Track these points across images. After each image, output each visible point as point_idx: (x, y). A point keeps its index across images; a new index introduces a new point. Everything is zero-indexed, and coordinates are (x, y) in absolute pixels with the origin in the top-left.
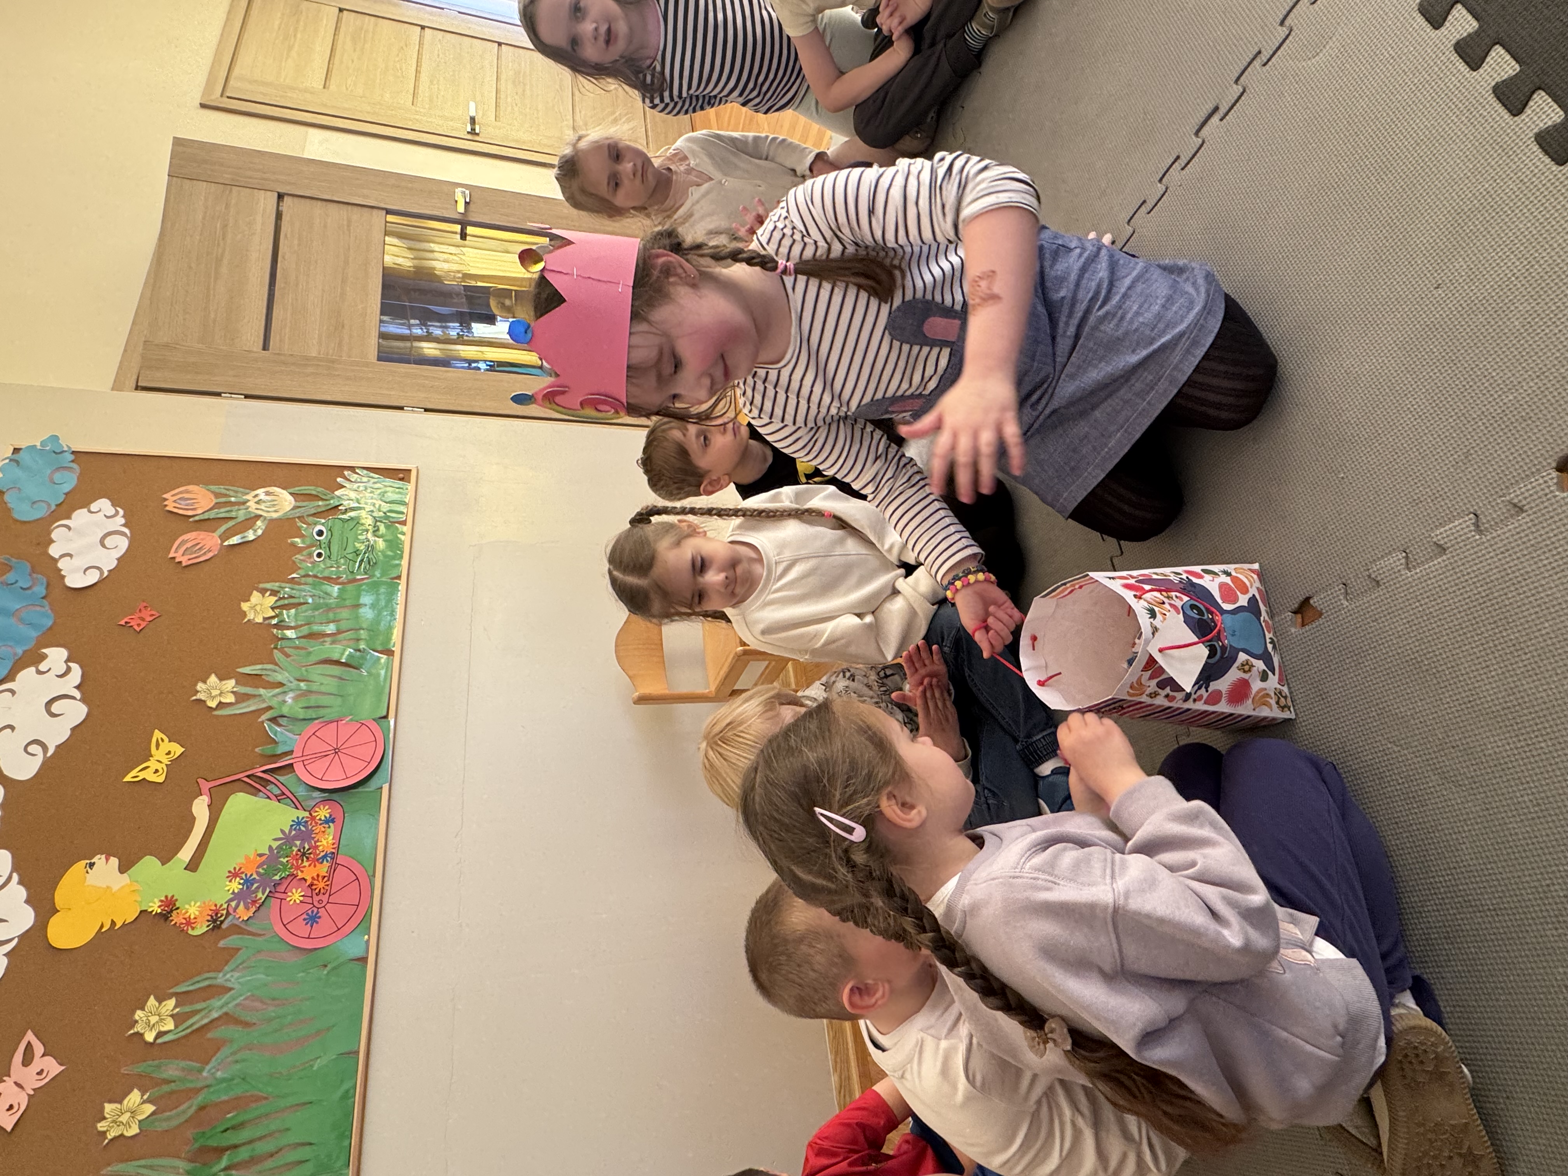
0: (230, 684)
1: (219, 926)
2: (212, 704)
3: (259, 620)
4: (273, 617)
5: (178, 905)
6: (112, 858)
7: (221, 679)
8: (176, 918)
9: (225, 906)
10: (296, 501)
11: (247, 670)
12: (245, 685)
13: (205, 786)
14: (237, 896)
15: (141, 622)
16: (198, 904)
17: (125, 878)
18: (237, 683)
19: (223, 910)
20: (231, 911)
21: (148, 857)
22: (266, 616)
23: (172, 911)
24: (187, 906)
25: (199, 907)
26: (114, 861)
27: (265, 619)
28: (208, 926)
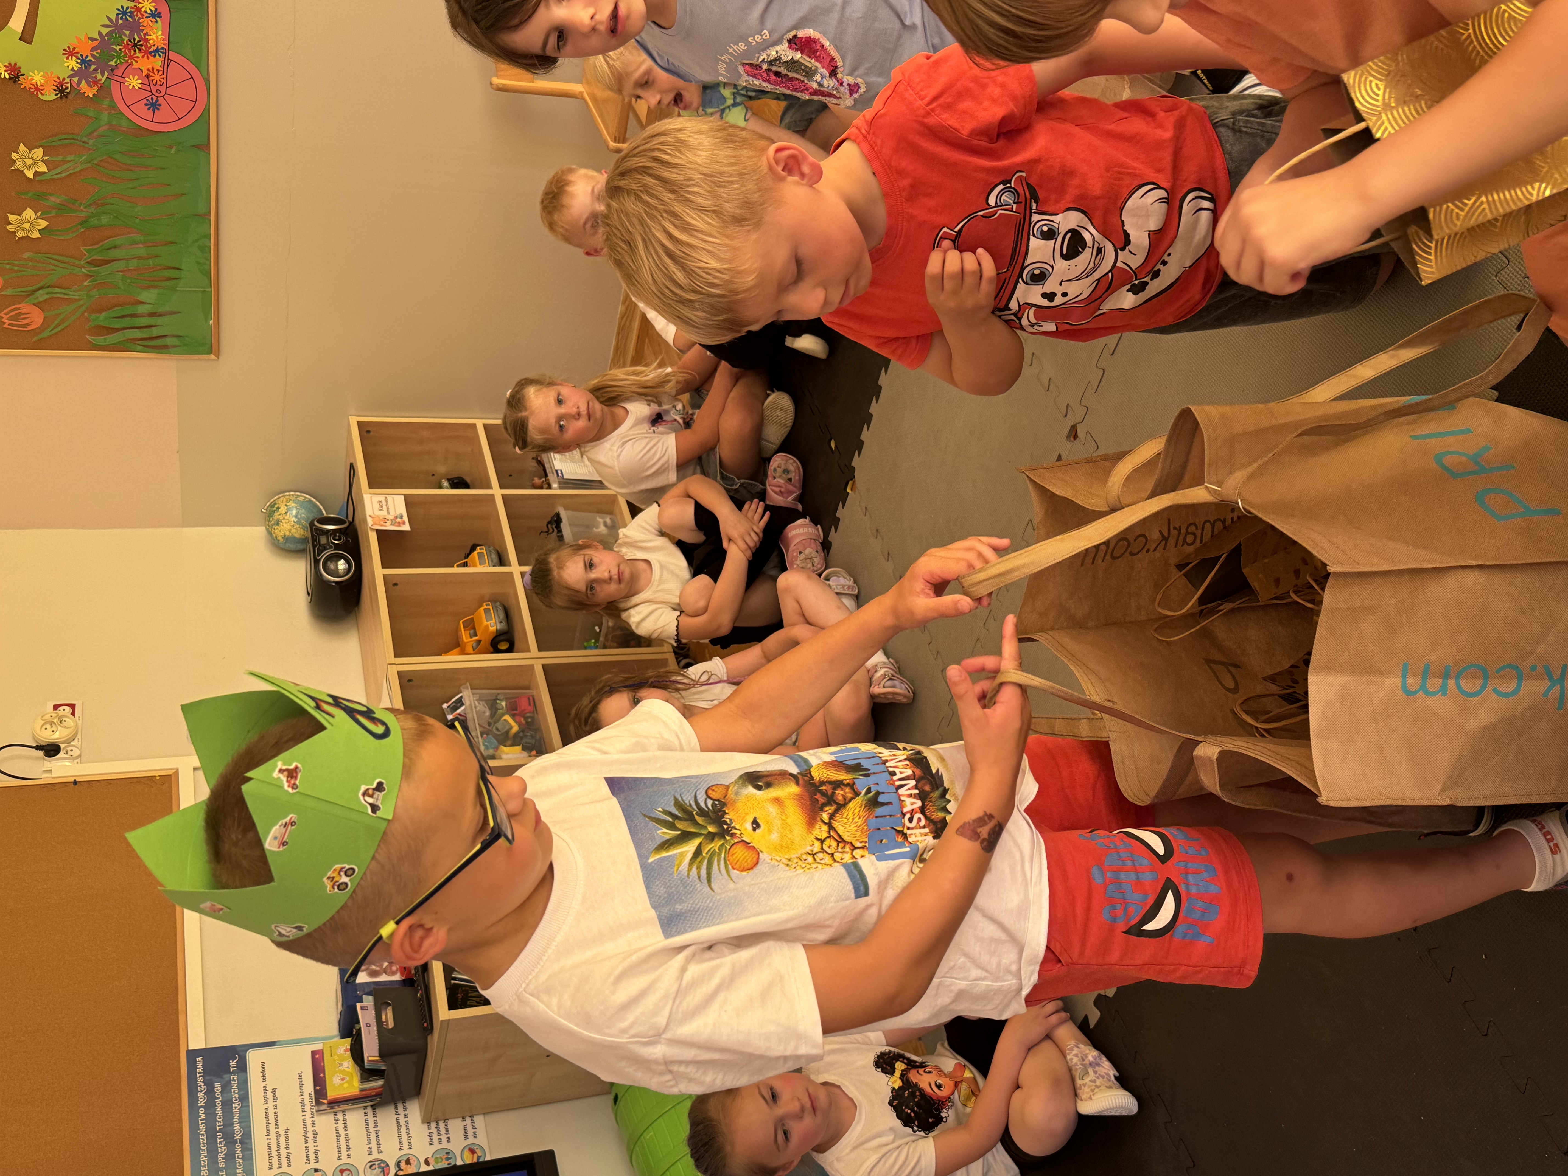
1: (66, 97)
5: (23, 71)
8: (24, 84)
14: (77, 73)
16: (41, 74)
19: (67, 83)
20: (75, 86)
23: (18, 77)
24: (32, 74)
25: (42, 76)
28: (56, 95)
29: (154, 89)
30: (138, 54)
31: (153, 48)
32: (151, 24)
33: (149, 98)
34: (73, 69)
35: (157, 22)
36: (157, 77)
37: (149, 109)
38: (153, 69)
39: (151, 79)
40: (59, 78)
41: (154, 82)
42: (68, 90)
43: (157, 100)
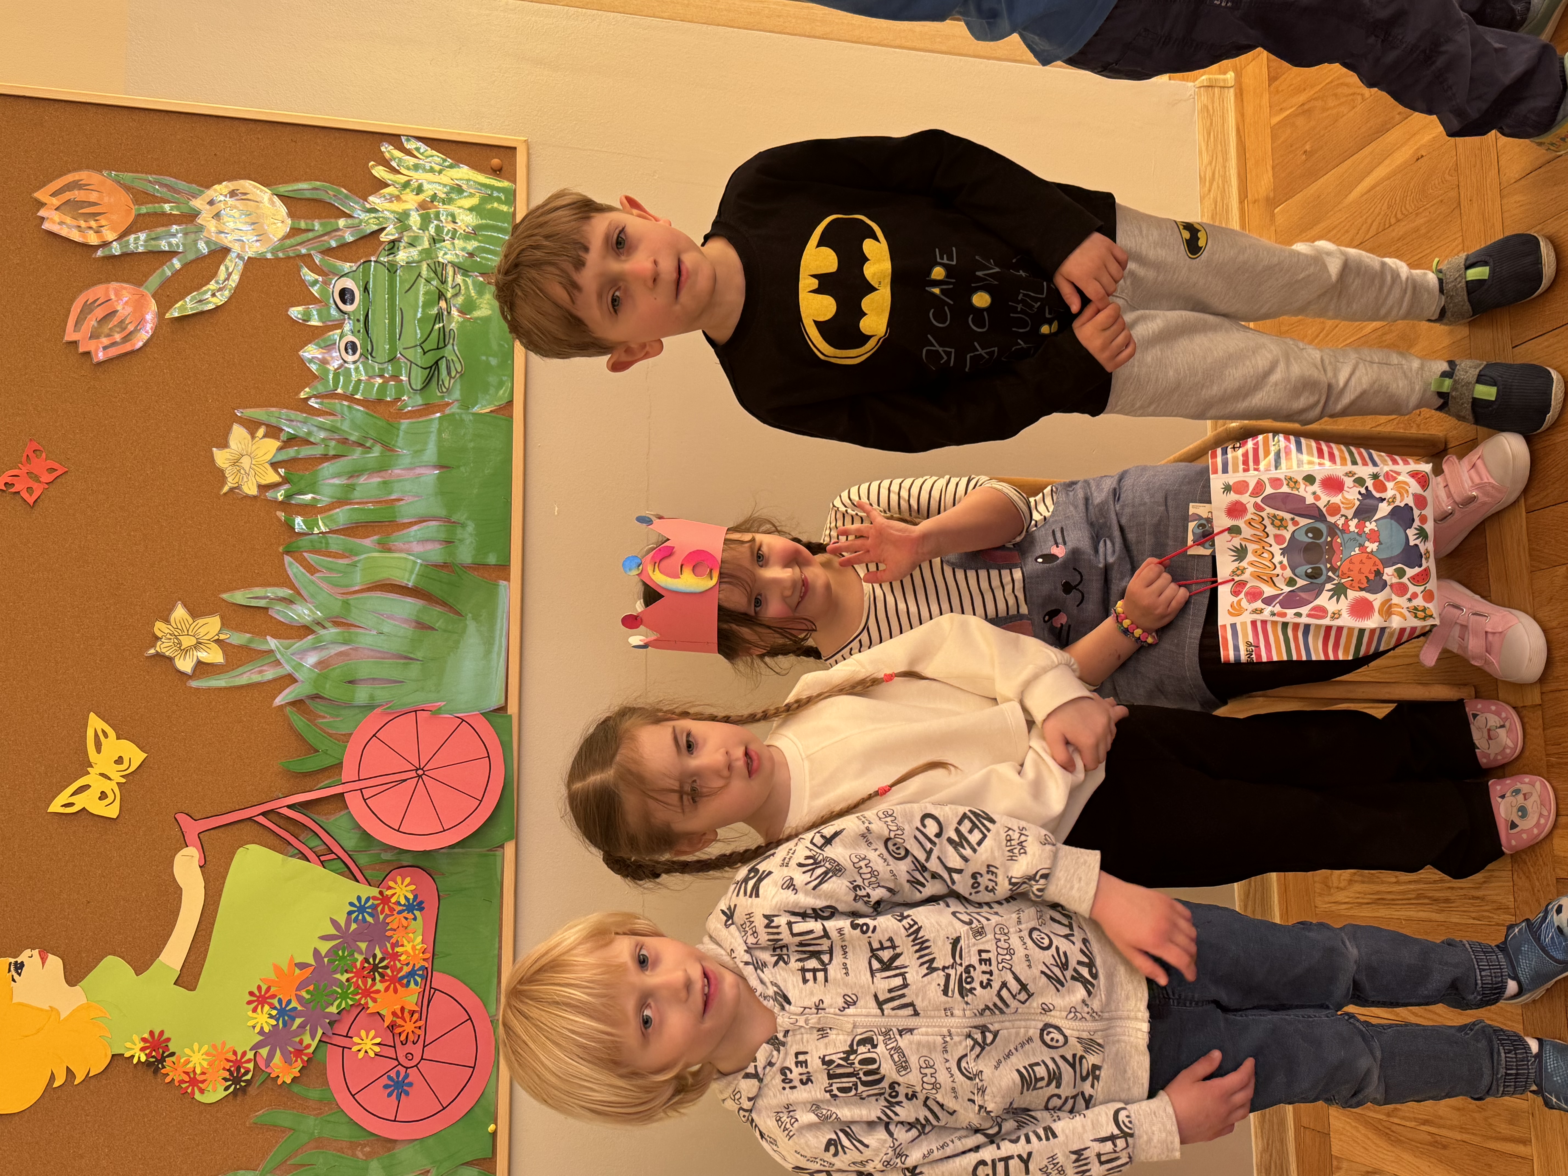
0: (211, 625)
1: (244, 1090)
2: (185, 665)
3: (250, 489)
4: (275, 486)
5: (172, 1047)
6: (51, 957)
7: (195, 614)
8: (172, 1072)
9: (250, 1055)
10: (291, 214)
11: (240, 597)
12: (239, 628)
13: (192, 828)
14: (269, 1038)
15: (35, 485)
16: (205, 1048)
17: (76, 996)
18: (225, 625)
19: (249, 1061)
20: (262, 1065)
21: (110, 957)
22: (263, 482)
23: (162, 1060)
24: (187, 1051)
25: (207, 1054)
26: (55, 962)
27: (260, 487)
28: (226, 1089)
29: (401, 1052)
30: (379, 986)
31: (406, 969)
32: (405, 923)
33: (393, 1074)
34: (262, 1032)
35: (415, 919)
36: (409, 1027)
37: (390, 1095)
38: (403, 1009)
39: (397, 1031)
40: (235, 1053)
41: (403, 1037)
42: (248, 1077)
43: (407, 1076)
